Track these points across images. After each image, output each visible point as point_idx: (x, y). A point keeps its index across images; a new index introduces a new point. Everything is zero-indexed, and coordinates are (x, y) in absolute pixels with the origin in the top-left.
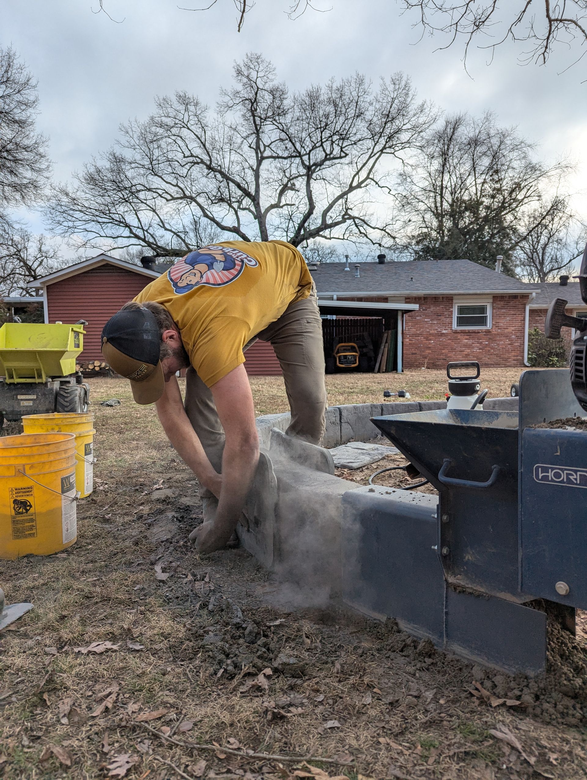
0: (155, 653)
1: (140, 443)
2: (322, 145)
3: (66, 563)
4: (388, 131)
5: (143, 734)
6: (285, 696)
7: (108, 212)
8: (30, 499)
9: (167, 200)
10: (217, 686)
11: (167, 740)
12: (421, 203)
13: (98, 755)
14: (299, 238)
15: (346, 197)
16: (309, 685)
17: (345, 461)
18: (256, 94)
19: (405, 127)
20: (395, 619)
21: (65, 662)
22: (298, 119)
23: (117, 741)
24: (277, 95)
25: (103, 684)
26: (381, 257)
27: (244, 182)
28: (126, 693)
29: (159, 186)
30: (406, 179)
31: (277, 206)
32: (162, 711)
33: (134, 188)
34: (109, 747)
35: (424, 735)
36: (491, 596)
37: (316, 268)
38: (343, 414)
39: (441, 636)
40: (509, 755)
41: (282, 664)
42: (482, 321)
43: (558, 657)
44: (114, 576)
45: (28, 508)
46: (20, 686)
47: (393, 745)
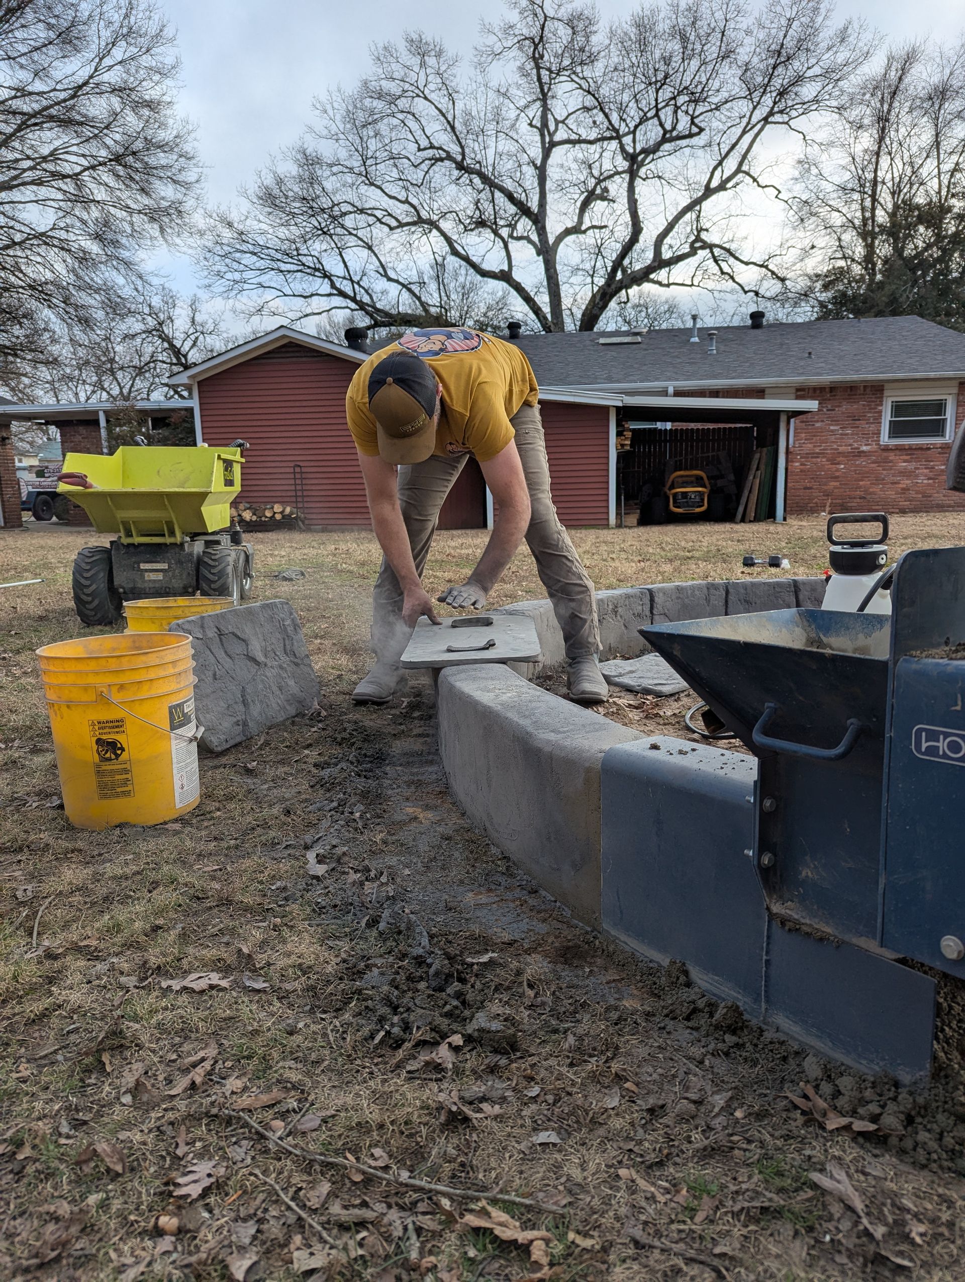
0: (283, 997)
1: (326, 642)
2: (657, 115)
3: (176, 840)
4: (777, 83)
5: (241, 1131)
6: (479, 1083)
7: (295, 253)
8: (121, 738)
9: (391, 229)
10: (372, 1058)
11: (277, 1144)
12: (835, 214)
13: (168, 1159)
14: (613, 286)
15: (698, 208)
16: (518, 1069)
17: (651, 682)
18: (543, 28)
19: (810, 73)
20: (684, 964)
21: (144, 1003)
22: (616, 69)
23: (200, 1139)
24: (581, 26)
25: (196, 1043)
26: (757, 317)
27: (520, 190)
28: (227, 1059)
29: (378, 205)
30: (808, 170)
31: (575, 230)
32: (276, 1093)
33: (336, 208)
34: (186, 1149)
35: (693, 1171)
36: (843, 942)
37: (639, 339)
38: (656, 599)
39: (757, 1000)
40: (839, 1220)
41: (478, 1030)
42: (937, 428)
43: (956, 1053)
44: (247, 863)
45: (119, 752)
46: (73, 1038)
47: (642, 1183)
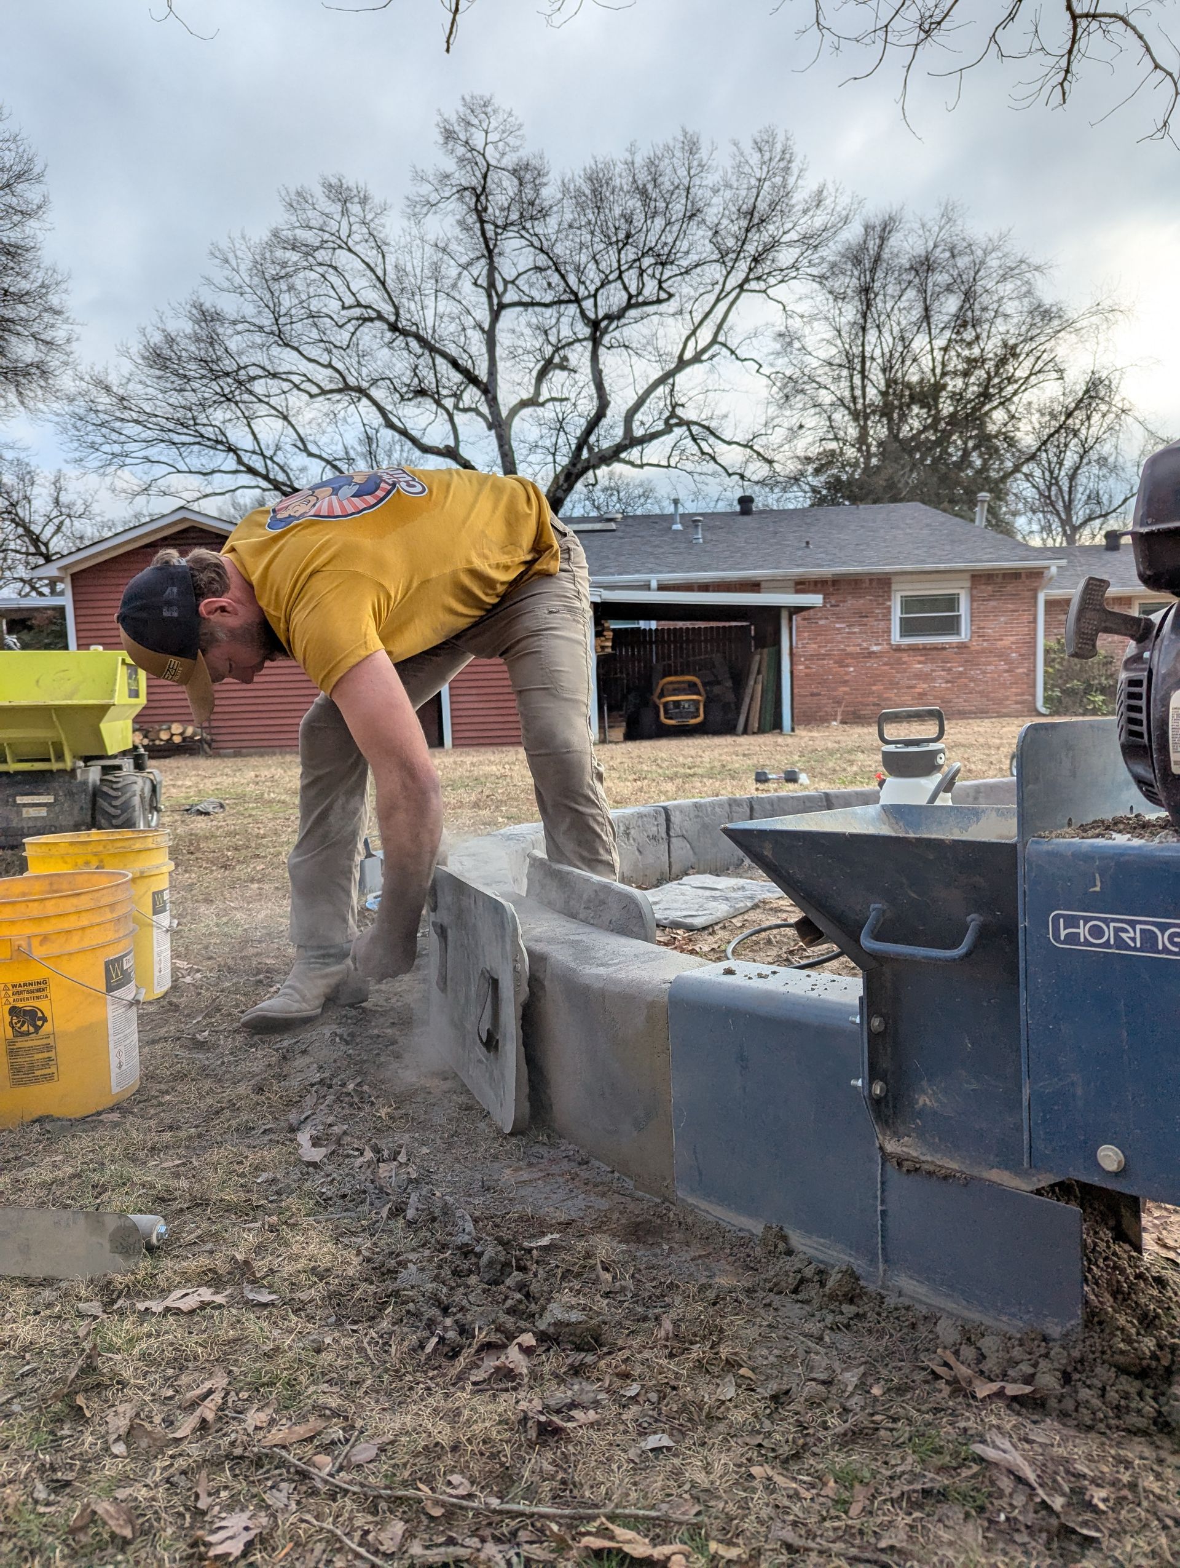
0: (300, 1309)
1: (266, 887)
2: (620, 277)
3: (118, 1133)
4: (751, 249)
5: (277, 1472)
6: (562, 1387)
7: (191, 422)
8: (43, 1005)
9: (311, 396)
10: (425, 1372)
11: (326, 1482)
12: (823, 392)
13: (188, 1516)
14: (579, 466)
15: (671, 381)
16: (609, 1365)
17: (679, 913)
18: (485, 177)
19: (786, 238)
20: (781, 1229)
21: (118, 1330)
22: (571, 226)
23: (226, 1487)
24: (528, 177)
25: (196, 1374)
26: (746, 502)
27: (465, 356)
28: (241, 1389)
29: (294, 369)
30: (790, 344)
31: (532, 402)
32: (314, 1423)
33: (243, 372)
34: (210, 1500)
35: (840, 1460)
36: (973, 1178)
37: (613, 526)
38: (673, 818)
39: (873, 1261)
40: (1011, 1495)
41: (555, 1324)
42: (951, 625)
43: (1107, 1296)
44: (215, 1155)
45: (39, 1023)
46: (29, 1381)
47: (780, 1480)
